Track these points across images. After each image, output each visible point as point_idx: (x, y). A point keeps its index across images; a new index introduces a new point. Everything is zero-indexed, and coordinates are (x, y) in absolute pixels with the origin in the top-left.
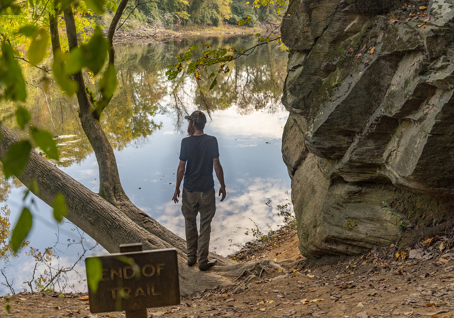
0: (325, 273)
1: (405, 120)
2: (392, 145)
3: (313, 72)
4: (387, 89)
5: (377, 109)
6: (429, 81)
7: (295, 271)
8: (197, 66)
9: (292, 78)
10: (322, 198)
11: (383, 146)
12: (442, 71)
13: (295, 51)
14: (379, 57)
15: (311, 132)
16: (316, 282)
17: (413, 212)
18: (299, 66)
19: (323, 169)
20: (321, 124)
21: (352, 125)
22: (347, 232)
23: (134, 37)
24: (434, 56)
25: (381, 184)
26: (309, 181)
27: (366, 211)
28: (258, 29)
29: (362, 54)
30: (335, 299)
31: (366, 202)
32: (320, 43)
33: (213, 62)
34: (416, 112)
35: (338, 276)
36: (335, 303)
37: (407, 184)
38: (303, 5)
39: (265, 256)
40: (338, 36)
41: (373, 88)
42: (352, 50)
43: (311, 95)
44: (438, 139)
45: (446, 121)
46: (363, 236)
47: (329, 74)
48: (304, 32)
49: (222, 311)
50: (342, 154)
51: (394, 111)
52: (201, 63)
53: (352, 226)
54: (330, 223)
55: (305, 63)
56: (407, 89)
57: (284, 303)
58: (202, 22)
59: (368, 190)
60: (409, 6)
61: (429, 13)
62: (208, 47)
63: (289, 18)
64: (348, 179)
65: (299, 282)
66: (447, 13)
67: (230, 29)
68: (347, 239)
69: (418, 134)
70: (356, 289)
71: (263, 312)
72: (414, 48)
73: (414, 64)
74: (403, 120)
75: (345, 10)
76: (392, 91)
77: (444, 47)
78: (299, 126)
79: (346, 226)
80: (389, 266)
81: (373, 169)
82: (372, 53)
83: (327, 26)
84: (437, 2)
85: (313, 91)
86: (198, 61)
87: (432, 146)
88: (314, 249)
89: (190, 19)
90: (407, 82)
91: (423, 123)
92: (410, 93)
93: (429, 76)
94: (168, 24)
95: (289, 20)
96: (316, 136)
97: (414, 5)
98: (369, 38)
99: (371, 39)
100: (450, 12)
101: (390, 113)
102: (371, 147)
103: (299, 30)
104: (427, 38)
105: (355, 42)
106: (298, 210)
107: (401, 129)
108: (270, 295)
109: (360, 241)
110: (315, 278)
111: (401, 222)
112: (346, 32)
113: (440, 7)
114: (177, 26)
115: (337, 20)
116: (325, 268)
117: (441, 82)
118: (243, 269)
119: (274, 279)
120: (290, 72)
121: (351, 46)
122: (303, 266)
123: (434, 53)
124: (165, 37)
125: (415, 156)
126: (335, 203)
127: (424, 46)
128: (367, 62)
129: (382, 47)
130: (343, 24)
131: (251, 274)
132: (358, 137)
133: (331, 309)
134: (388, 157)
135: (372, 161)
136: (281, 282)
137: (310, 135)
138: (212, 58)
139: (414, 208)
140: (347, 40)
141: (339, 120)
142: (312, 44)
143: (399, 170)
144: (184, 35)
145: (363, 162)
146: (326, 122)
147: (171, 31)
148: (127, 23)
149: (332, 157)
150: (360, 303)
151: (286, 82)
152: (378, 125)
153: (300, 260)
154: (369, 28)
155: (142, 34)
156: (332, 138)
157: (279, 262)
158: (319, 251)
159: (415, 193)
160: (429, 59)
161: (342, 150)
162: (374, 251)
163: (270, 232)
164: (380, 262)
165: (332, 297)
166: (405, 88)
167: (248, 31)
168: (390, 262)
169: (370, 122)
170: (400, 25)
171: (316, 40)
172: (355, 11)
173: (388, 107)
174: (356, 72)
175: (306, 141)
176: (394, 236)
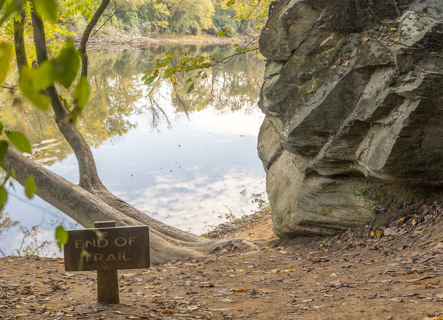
0: (299, 250)
1: (375, 123)
2: (363, 145)
3: (289, 79)
4: (360, 97)
5: (351, 114)
6: (398, 92)
7: (267, 248)
8: (174, 72)
9: (269, 85)
10: (297, 189)
11: (356, 145)
12: (410, 84)
13: (273, 61)
14: (352, 69)
15: (287, 133)
16: (288, 257)
17: (385, 198)
18: (276, 74)
19: (298, 164)
20: (296, 125)
21: (326, 127)
22: (321, 217)
23: (109, 44)
24: (403, 71)
25: (354, 176)
26: (284, 175)
27: (340, 200)
28: (237, 40)
29: (337, 66)
30: (307, 270)
31: (340, 192)
32: (297, 56)
33: (191, 69)
34: (386, 117)
35: (311, 253)
36: (307, 273)
37: (378, 176)
38: (281, 21)
39: (238, 236)
40: (315, 50)
41: (347, 96)
42: (327, 62)
43: (287, 100)
44: (406, 140)
45: (413, 126)
46: (338, 220)
47: (305, 82)
48: (282, 45)
49: (191, 276)
50: (317, 152)
51: (366, 116)
52: (178, 69)
53: (326, 212)
54: (304, 210)
55: (282, 72)
56: (378, 97)
57: (255, 272)
58: (181, 30)
59: (342, 182)
60: (381, 27)
61: (399, 34)
62: (186, 55)
63: (267, 32)
64: (322, 173)
65: (271, 256)
66: (415, 35)
67: (208, 38)
68: (321, 223)
69: (388, 136)
70: (330, 263)
71: (232, 277)
72: (386, 63)
73: (385, 77)
74: (374, 124)
75: (321, 28)
76: (364, 99)
77: (412, 64)
78: (274, 127)
79: (320, 212)
80: (365, 243)
81: (347, 165)
82: (346, 65)
83: (304, 41)
84: (407, 25)
85: (289, 97)
86: (175, 67)
87: (400, 145)
88: (288, 231)
89: (168, 28)
90: (378, 92)
91: (392, 126)
92: (381, 101)
93: (398, 87)
94: (146, 32)
95: (267, 33)
96: (292, 136)
97: (385, 26)
98: (344, 53)
99: (345, 53)
100: (418, 35)
101: (363, 117)
102: (344, 146)
103: (276, 43)
104: (397, 55)
105: (330, 55)
106: (273, 199)
107: (372, 131)
108: (240, 265)
109: (335, 224)
110: (288, 254)
111: (375, 207)
112: (322, 46)
113: (409, 30)
114: (154, 34)
115: (313, 35)
116: (298, 246)
117: (409, 93)
118: (215, 245)
119: (245, 254)
120: (267, 80)
121: (326, 59)
122: (276, 245)
123: (403, 69)
124: (142, 44)
125: (385, 153)
126: (309, 193)
127: (394, 62)
128: (341, 73)
129: (355, 61)
130: (319, 39)
131: (222, 249)
132: (332, 137)
133: (303, 277)
134: (361, 154)
135: (345, 158)
136: (253, 256)
137: (286, 135)
138: (190, 65)
139: (385, 195)
140: (322, 53)
141: (314, 122)
142: (289, 55)
143: (370, 165)
144: (161, 42)
145: (336, 159)
146: (301, 124)
147: (148, 39)
148: (102, 30)
149: (307, 154)
150: (333, 273)
151: (262, 88)
152: (351, 127)
153: (273, 239)
154: (343, 44)
155: (117, 40)
156: (307, 138)
157: (252, 240)
158: (292, 233)
159: (386, 183)
160: (399, 73)
161: (316, 149)
162: (349, 232)
163: (244, 216)
164: (355, 241)
165: (305, 269)
166: (376, 97)
167: (226, 40)
168: (365, 240)
169: (344, 125)
170: (373, 43)
171: (293, 52)
172: (330, 28)
173: (360, 113)
174: (331, 81)
175: (281, 141)
176: (368, 218)
